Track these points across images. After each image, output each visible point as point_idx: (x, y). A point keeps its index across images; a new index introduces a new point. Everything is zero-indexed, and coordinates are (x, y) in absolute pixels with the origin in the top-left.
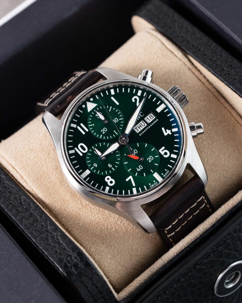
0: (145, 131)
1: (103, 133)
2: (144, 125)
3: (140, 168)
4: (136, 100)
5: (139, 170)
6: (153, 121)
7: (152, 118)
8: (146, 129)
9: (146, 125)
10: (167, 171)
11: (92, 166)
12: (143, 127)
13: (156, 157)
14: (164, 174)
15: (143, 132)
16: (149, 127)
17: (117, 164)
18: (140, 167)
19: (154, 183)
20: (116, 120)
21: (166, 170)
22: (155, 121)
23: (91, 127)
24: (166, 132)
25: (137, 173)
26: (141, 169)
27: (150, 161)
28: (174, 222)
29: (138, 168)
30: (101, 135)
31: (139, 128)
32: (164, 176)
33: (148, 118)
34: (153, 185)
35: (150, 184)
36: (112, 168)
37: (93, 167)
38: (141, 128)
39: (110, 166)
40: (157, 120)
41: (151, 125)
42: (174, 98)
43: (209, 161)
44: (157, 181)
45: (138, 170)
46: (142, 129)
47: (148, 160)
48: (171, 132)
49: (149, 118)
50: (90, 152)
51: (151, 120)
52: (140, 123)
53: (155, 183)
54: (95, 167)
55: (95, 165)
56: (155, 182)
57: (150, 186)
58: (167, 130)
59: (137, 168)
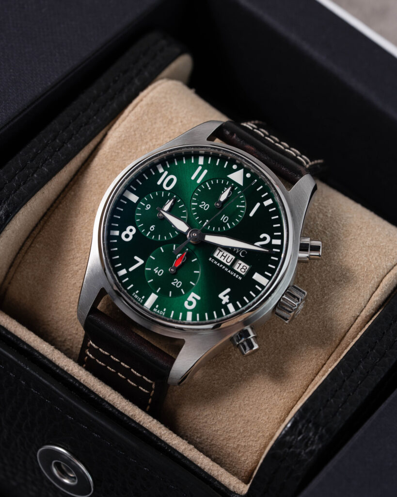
0: (218, 264)
1: (200, 206)
2: (228, 261)
3: (158, 271)
4: (265, 239)
5: (156, 272)
6: (237, 273)
7: (243, 270)
8: (221, 266)
9: (229, 264)
10: (163, 312)
11: (146, 203)
12: (225, 261)
13: (182, 290)
14: (158, 309)
15: (216, 262)
16: (226, 269)
17: (157, 237)
18: (161, 272)
19: (141, 297)
20: (224, 218)
21: (165, 310)
22: (237, 276)
23: (206, 186)
24: (225, 296)
25: (150, 269)
26: (157, 273)
27: (173, 283)
28: (103, 350)
29: (158, 270)
30: (196, 204)
31: (222, 255)
32: (155, 310)
33: (240, 264)
34: (136, 296)
35: (137, 292)
36: (149, 232)
37: (144, 205)
38: (223, 257)
39: (152, 229)
40: (240, 278)
41: (229, 271)
42: (283, 295)
43: (215, 382)
44: (145, 300)
45: (155, 270)
46: (222, 259)
47: (175, 280)
48: (227, 303)
49: (241, 267)
50: (166, 194)
51: (239, 270)
52: (229, 254)
53: (140, 299)
54: (145, 207)
55: (148, 206)
56: (142, 299)
57: (134, 293)
58: (227, 297)
59: (158, 268)
